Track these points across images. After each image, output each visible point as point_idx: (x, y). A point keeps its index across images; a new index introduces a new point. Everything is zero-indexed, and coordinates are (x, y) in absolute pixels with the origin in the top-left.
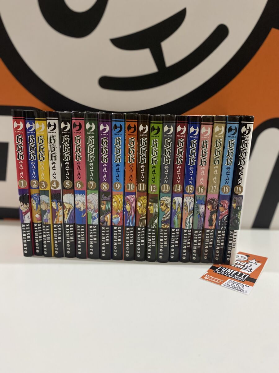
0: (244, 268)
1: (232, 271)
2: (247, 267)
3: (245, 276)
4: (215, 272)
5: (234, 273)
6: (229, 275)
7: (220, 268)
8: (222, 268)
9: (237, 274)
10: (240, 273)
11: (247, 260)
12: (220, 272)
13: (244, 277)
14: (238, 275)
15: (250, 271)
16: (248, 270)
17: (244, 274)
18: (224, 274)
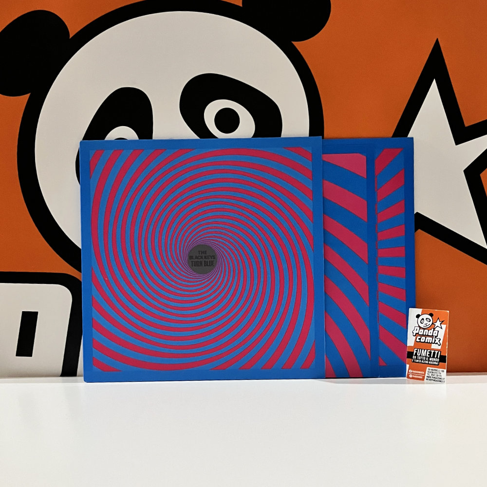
0: (433, 342)
1: (426, 351)
2: (436, 337)
3: (438, 353)
4: (414, 362)
5: (429, 355)
6: (425, 360)
7: (415, 352)
8: (417, 351)
9: (430, 355)
10: (433, 351)
11: (433, 323)
12: (417, 359)
13: (437, 357)
14: (432, 356)
15: (439, 344)
16: (437, 343)
17: (436, 352)
18: (422, 360)
